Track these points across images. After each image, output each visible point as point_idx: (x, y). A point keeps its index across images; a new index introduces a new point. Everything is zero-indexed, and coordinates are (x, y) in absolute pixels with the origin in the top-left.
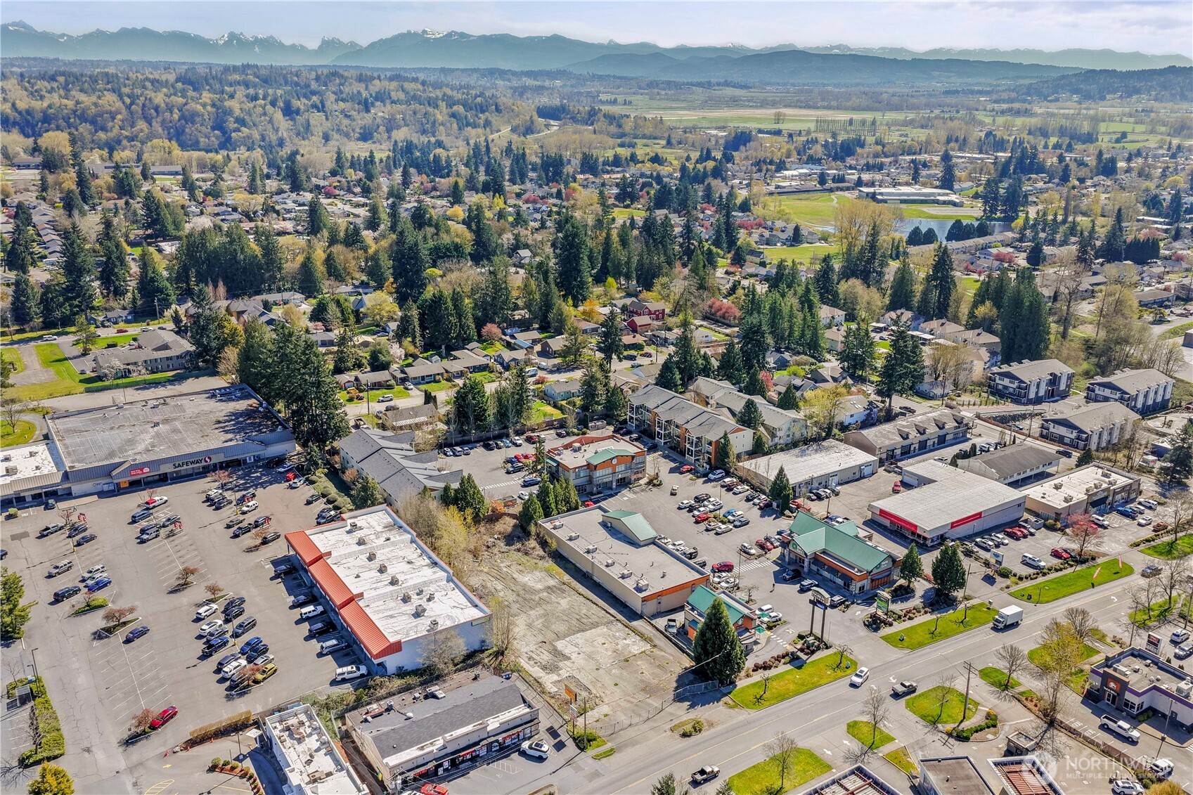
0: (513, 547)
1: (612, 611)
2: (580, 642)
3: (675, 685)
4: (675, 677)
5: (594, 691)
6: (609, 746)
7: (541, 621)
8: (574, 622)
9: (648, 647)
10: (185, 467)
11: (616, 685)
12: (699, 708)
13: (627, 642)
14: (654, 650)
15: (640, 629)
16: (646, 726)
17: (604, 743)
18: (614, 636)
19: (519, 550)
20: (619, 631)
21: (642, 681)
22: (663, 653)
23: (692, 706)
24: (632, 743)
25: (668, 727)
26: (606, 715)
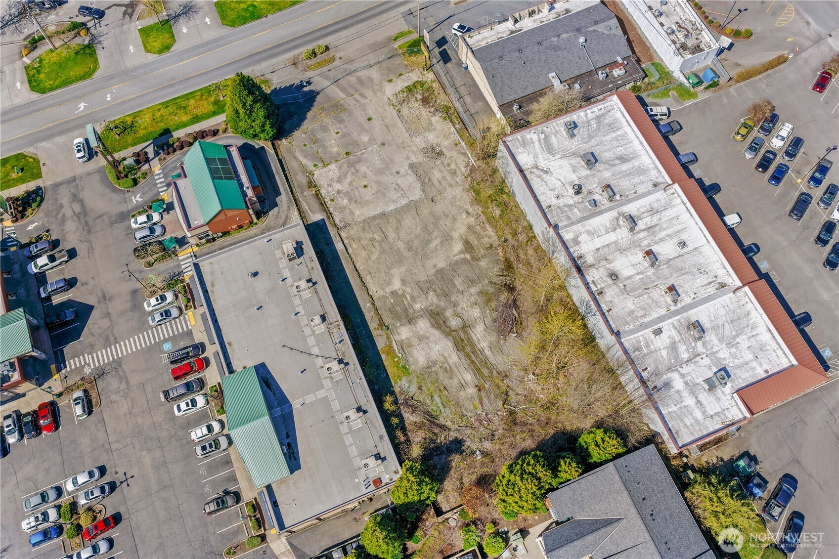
0: (453, 435)
1: (339, 246)
2: (394, 195)
3: (309, 115)
4: (306, 125)
5: (395, 113)
6: (396, 45)
7: (432, 245)
8: (391, 235)
9: (317, 173)
11: (370, 119)
12: (297, 82)
13: (338, 186)
14: (312, 168)
15: (315, 204)
16: (356, 65)
17: (400, 47)
18: (350, 200)
19: (443, 427)
20: (342, 209)
21: (341, 121)
22: (304, 161)
24: (375, 47)
25: (337, 63)
26: (390, 81)
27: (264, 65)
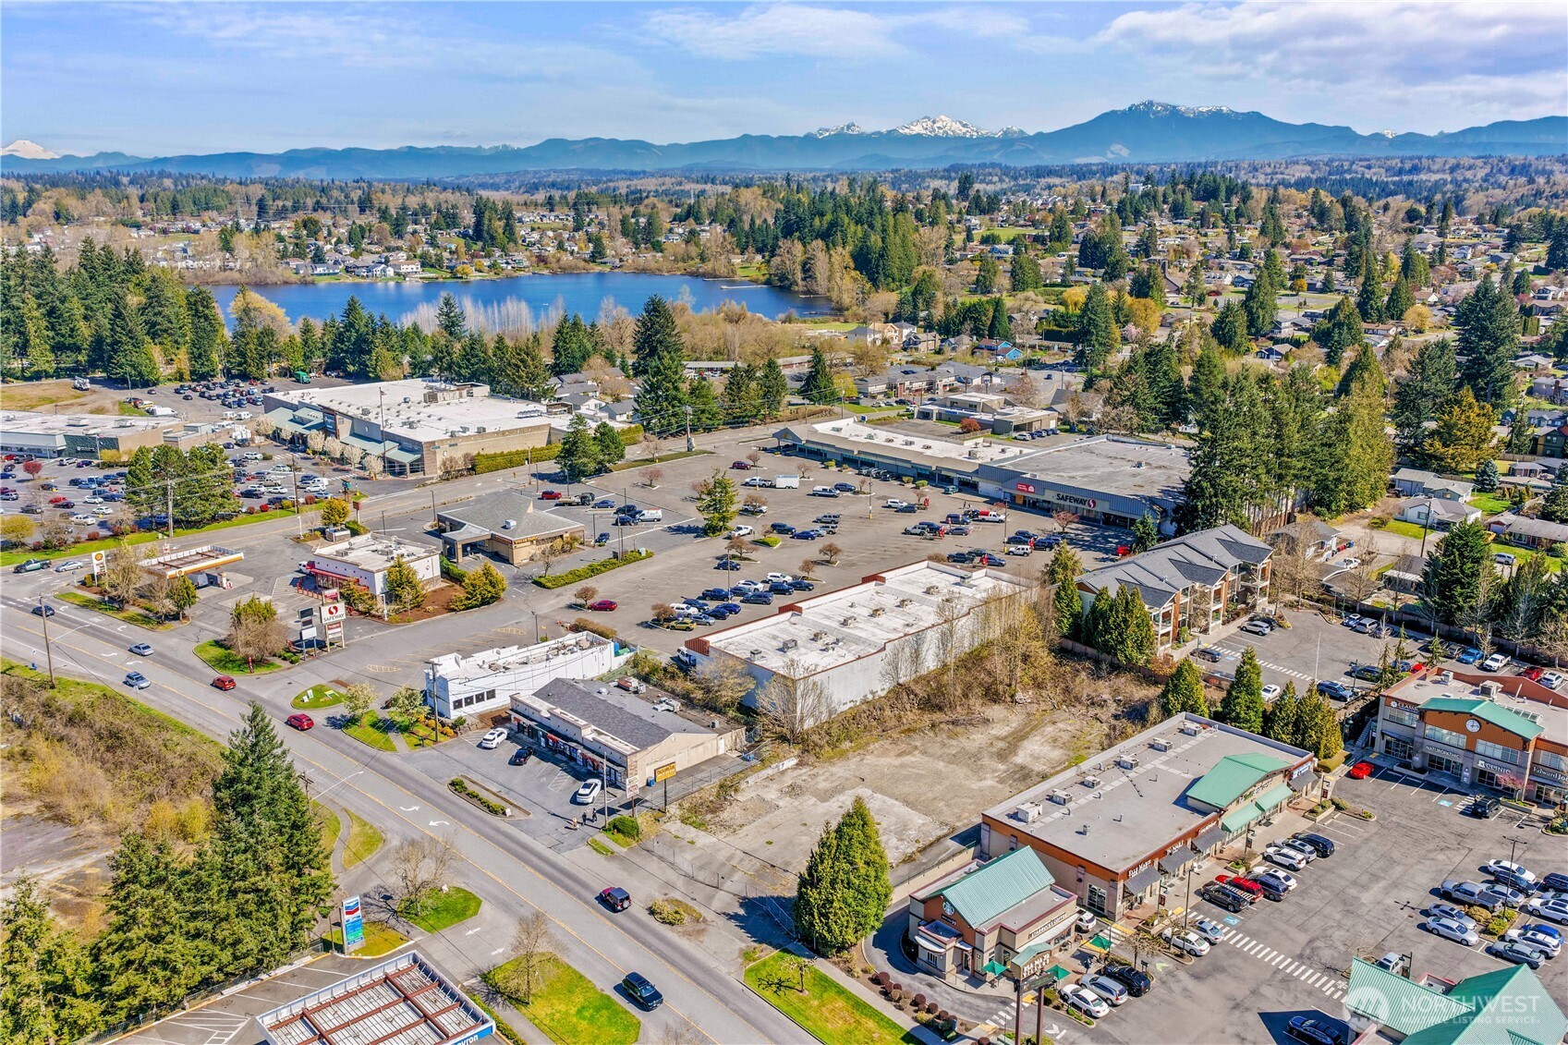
10: (1067, 503)
17: (626, 846)
23: (735, 917)
26: (691, 843)
27: (712, 963)
